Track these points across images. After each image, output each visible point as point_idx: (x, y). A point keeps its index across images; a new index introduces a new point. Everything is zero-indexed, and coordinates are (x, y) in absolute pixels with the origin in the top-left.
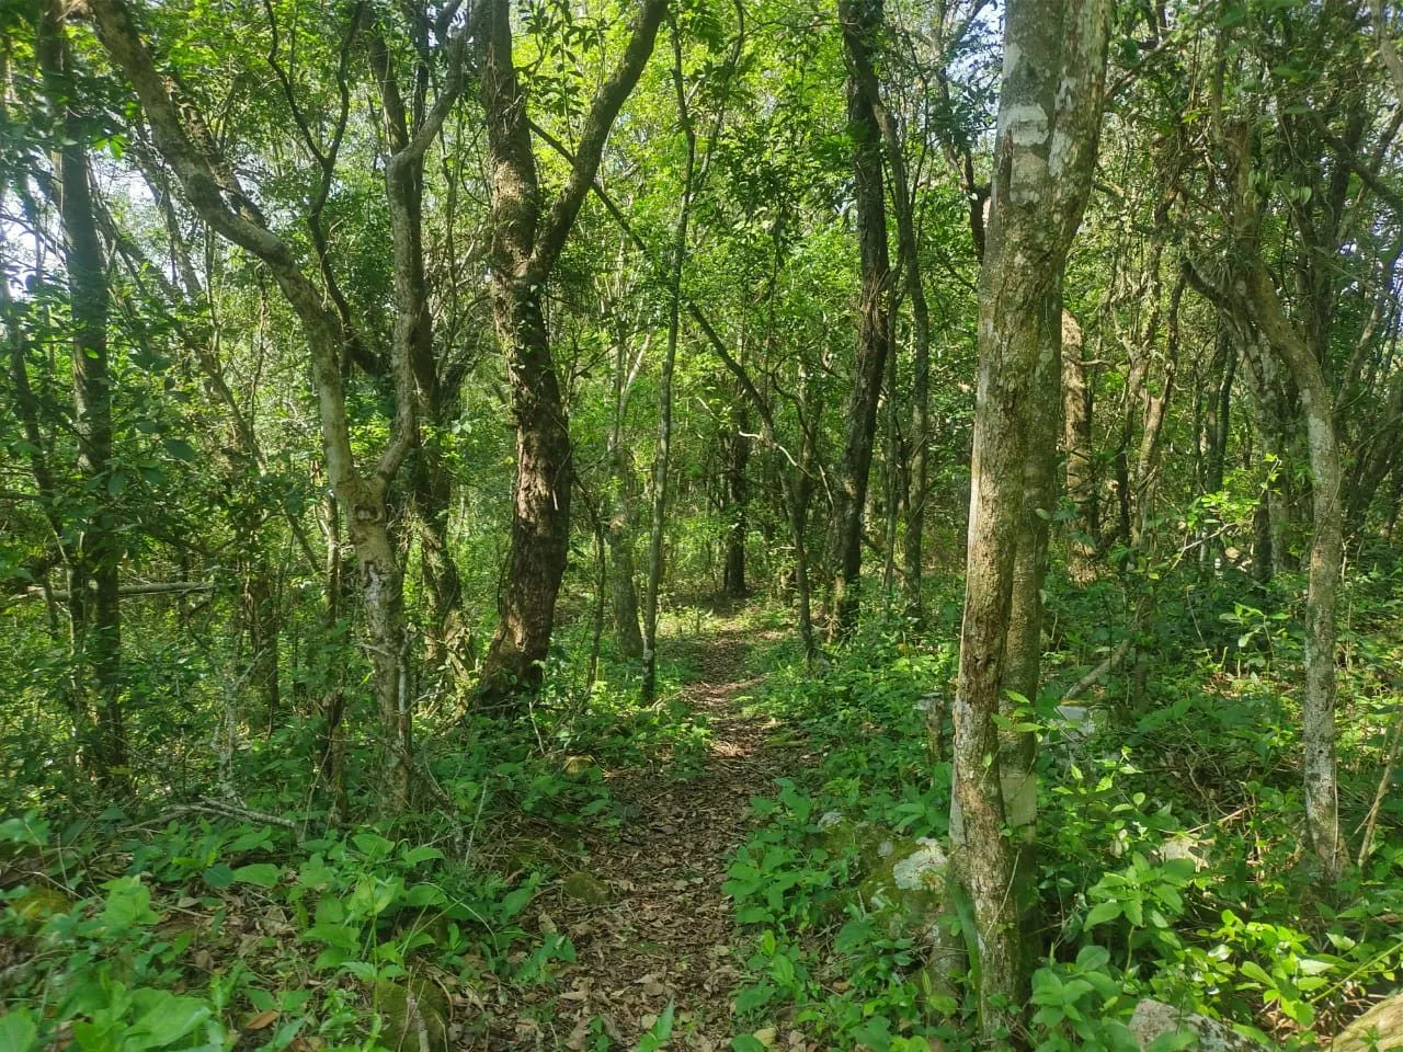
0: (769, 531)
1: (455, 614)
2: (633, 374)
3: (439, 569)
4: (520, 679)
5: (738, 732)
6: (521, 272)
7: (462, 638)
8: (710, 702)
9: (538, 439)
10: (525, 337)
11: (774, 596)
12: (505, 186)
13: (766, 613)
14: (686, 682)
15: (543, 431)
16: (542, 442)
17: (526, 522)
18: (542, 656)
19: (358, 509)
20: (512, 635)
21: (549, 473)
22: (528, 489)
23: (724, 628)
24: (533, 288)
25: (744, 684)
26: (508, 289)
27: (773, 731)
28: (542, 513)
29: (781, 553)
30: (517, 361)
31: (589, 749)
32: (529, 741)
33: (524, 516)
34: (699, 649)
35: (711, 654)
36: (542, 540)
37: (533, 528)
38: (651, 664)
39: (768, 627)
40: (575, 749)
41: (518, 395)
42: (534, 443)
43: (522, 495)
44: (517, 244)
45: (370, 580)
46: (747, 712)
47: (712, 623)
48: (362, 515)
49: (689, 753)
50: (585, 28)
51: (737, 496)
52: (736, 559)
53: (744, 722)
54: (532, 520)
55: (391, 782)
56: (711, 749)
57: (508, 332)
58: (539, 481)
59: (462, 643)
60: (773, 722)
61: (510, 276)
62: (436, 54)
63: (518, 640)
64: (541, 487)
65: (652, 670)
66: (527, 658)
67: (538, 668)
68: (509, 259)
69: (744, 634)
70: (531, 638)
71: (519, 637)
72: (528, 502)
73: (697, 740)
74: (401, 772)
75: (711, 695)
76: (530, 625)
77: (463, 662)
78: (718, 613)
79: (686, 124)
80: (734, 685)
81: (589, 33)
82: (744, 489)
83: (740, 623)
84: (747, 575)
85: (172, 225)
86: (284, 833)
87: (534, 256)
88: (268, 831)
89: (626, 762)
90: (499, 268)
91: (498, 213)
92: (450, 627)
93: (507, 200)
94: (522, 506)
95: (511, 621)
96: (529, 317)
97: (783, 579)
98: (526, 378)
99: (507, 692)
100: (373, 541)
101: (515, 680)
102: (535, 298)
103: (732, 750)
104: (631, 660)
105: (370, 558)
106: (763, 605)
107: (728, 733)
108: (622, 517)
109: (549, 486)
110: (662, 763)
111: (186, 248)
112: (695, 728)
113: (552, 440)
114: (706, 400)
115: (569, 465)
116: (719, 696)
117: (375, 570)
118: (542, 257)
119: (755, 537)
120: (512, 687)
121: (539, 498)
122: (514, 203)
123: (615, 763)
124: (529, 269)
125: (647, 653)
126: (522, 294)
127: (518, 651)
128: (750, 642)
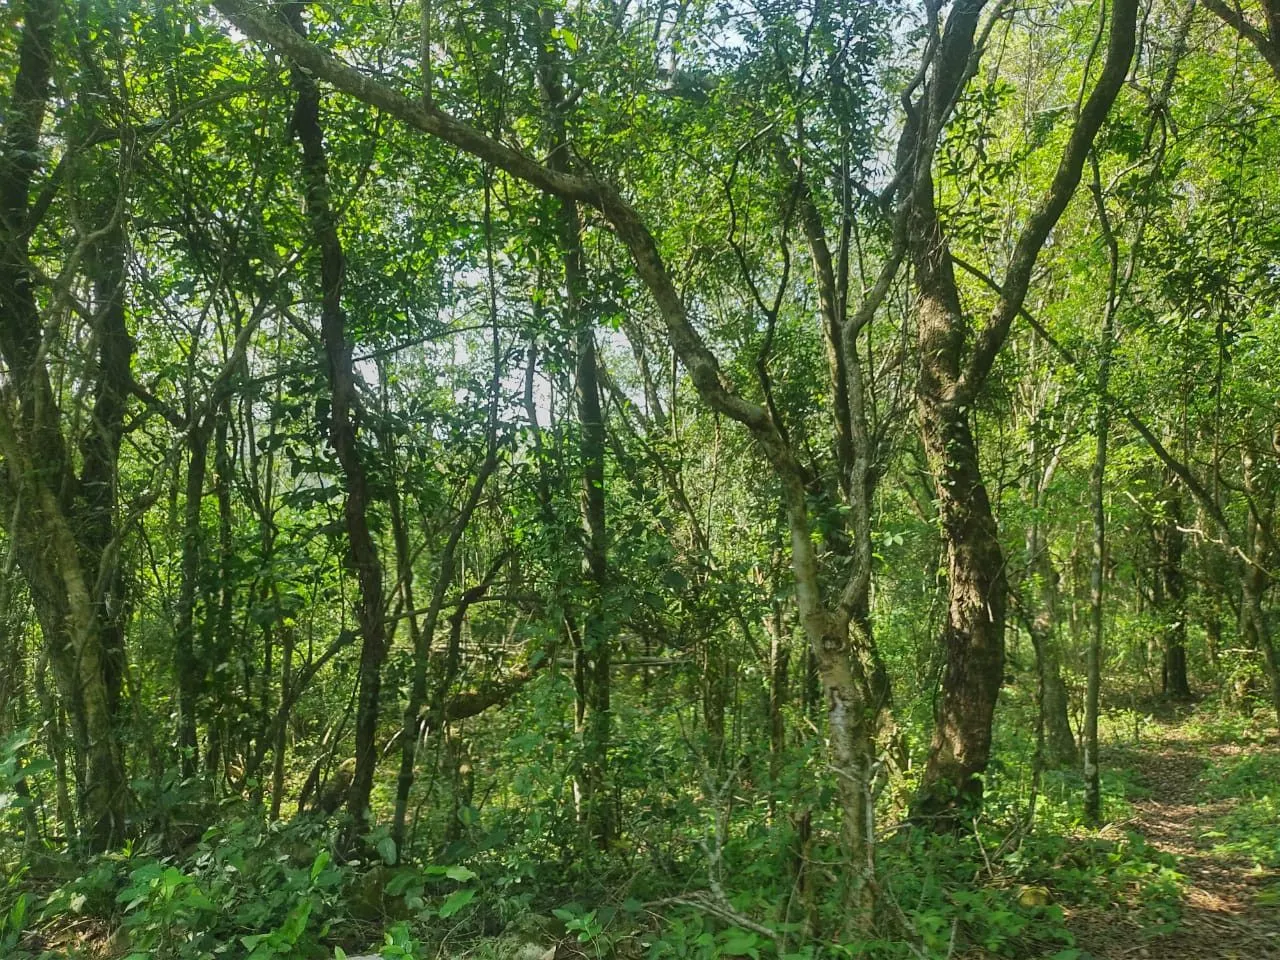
0: (1215, 629)
1: (887, 712)
2: (1050, 470)
3: (870, 667)
4: (960, 791)
5: (1214, 876)
6: (949, 395)
7: (894, 738)
8: (1167, 827)
9: (971, 552)
10: (954, 455)
11: (1228, 702)
12: (931, 320)
13: (1218, 722)
14: (1131, 798)
15: (975, 544)
16: (974, 555)
17: (959, 632)
18: (981, 768)
19: (825, 639)
20: (950, 747)
21: (983, 586)
22: (961, 599)
23: (1168, 737)
24: (962, 409)
25: (1205, 808)
26: (936, 412)
27: (1259, 881)
28: (978, 624)
29: (1234, 655)
30: (947, 477)
31: (1043, 881)
32: (975, 860)
33: (958, 626)
34: (1141, 760)
35: (1156, 768)
36: (977, 652)
37: (967, 639)
38: (1094, 780)
39: (1224, 740)
40: (1028, 877)
41: (948, 509)
42: (966, 555)
43: (955, 606)
44: (944, 369)
45: (835, 706)
46: (1221, 851)
47: (1153, 730)
48: (829, 645)
49: (1159, 900)
50: (1000, 163)
51: (1171, 589)
52: (1176, 660)
53: (1216, 862)
54: (966, 630)
55: (858, 903)
56: (1186, 898)
57: (937, 451)
58: (973, 593)
59: (894, 742)
60: (1258, 870)
61: (938, 400)
62: (858, 205)
63: (957, 751)
64: (974, 599)
65: (1096, 786)
66: (966, 771)
67: (978, 782)
68: (936, 384)
69: (1194, 746)
70: (969, 750)
71: (958, 748)
72: (962, 613)
73: (1166, 884)
74: (867, 894)
75: (1164, 818)
76: (968, 736)
77: (897, 761)
78: (1158, 718)
79: (1110, 238)
80: (1191, 808)
81: (1004, 167)
82: (1182, 583)
83: (1189, 731)
84: (1190, 676)
85: (646, 371)
86: (767, 942)
87: (962, 380)
88: (753, 939)
89: (1086, 899)
90: (928, 394)
91: (925, 343)
92: (882, 725)
93: (934, 332)
94: (956, 616)
95: (948, 731)
96: (958, 436)
97: (1237, 686)
98: (956, 493)
99: (947, 803)
100: (838, 669)
101: (955, 791)
102: (963, 418)
103: (1213, 902)
104: (1065, 768)
105: (834, 684)
106: (1214, 712)
107: (1201, 877)
108: (1046, 615)
109: (983, 597)
110: (1127, 908)
111: (655, 387)
112: (1163, 869)
113: (984, 552)
114: (1135, 495)
115: (1003, 576)
116: (1175, 820)
117: (839, 696)
118: (970, 379)
119: (1197, 633)
120: (952, 799)
121: (973, 610)
122: (942, 333)
123: (1073, 900)
124: (957, 392)
125: (1089, 768)
126: (951, 416)
127: (957, 761)
128: (1203, 756)
